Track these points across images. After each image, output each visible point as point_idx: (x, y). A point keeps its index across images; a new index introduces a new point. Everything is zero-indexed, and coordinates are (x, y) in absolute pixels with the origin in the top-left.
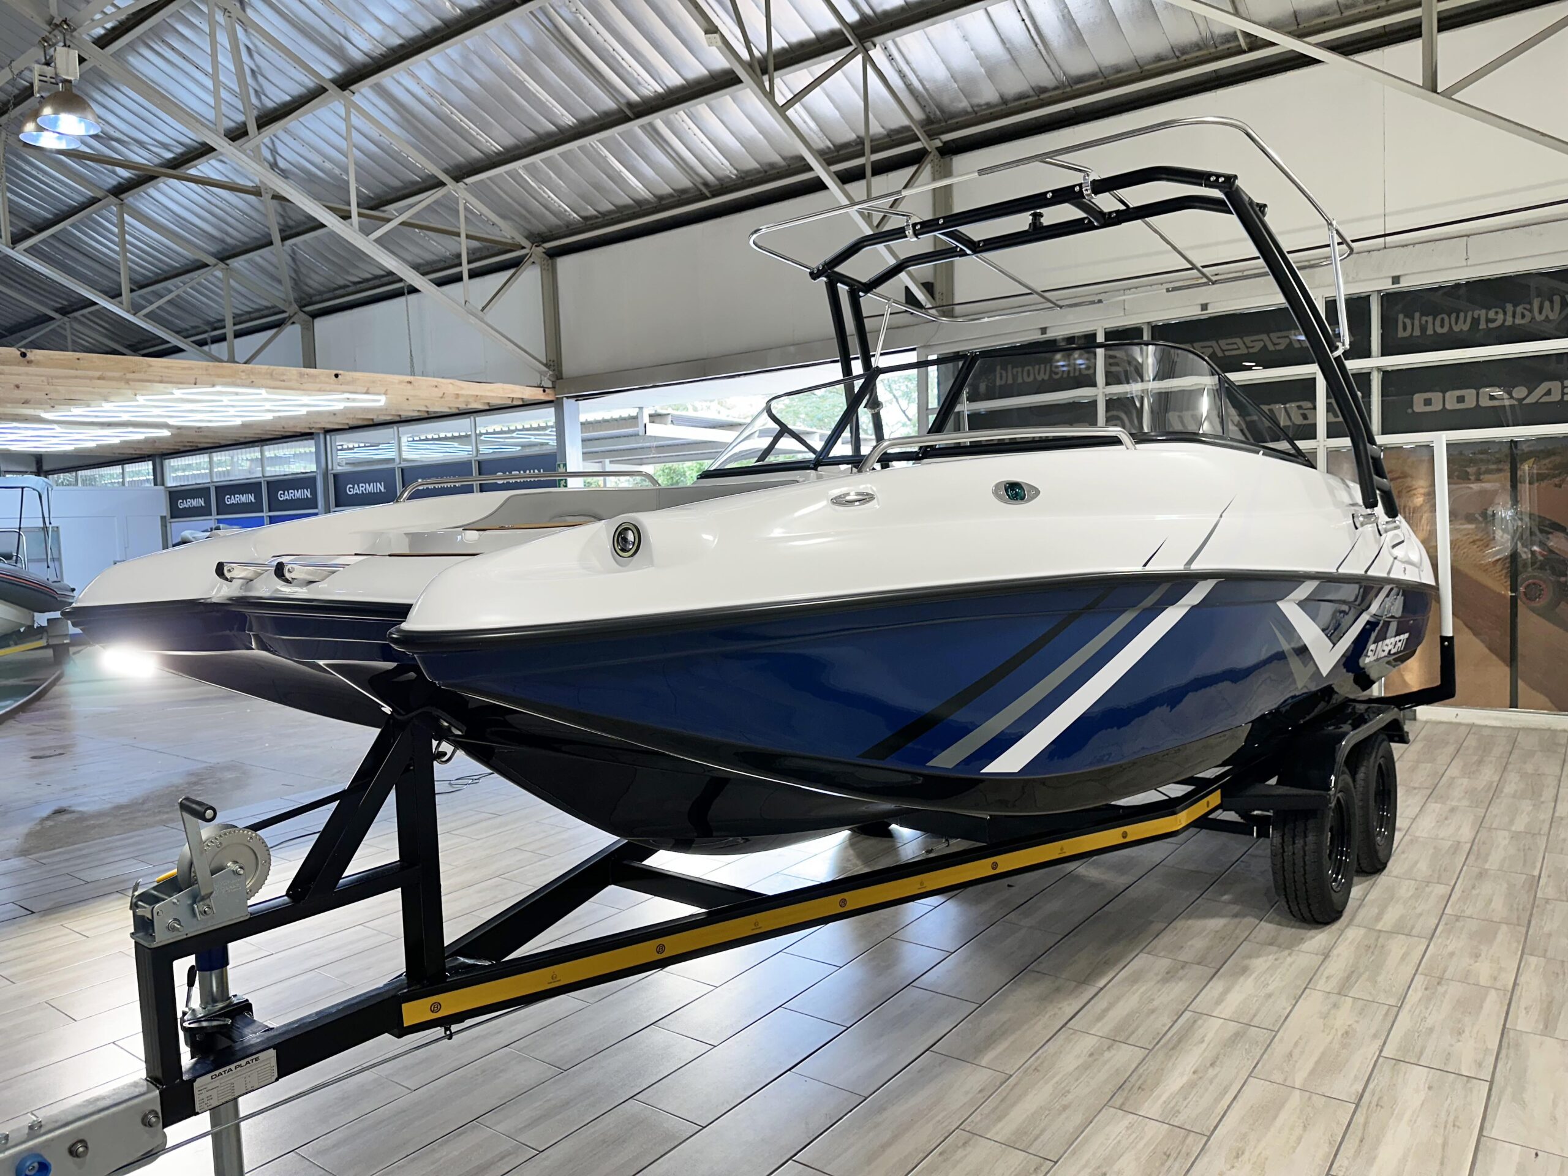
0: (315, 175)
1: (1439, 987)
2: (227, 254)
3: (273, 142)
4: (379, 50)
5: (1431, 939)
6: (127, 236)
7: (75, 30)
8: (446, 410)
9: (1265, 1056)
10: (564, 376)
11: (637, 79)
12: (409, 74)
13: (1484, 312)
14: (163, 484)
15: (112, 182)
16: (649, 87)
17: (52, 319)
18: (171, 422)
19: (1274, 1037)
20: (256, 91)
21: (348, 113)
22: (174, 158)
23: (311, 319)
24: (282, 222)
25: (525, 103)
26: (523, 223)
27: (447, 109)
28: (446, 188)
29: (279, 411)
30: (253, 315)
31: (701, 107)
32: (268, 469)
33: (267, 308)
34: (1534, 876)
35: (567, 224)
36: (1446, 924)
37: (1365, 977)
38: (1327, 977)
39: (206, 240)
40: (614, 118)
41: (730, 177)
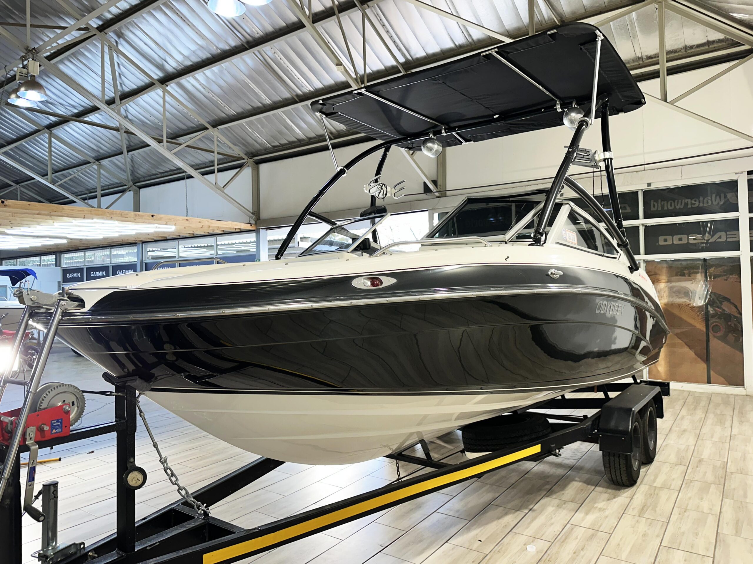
0: (145, 123)
1: (685, 513)
2: (101, 157)
3: (127, 107)
4: (180, 67)
5: (680, 491)
6: (52, 148)
7: (38, 53)
8: (202, 233)
9: (607, 546)
10: (261, 219)
11: (301, 84)
12: (194, 78)
13: (689, 200)
14: (60, 266)
15: (47, 122)
16: (307, 88)
17: (11, 186)
18: (69, 236)
19: (611, 536)
20: (120, 84)
21: (164, 95)
22: (78, 113)
23: (138, 189)
24: (128, 144)
26: (244, 148)
27: (211, 95)
28: (208, 130)
29: (121, 232)
30: (110, 187)
32: (113, 260)
33: (117, 183)
34: (725, 462)
35: (266, 149)
36: (686, 484)
37: (650, 508)
38: (633, 508)
39: (90, 151)
40: (290, 101)
41: (343, 130)
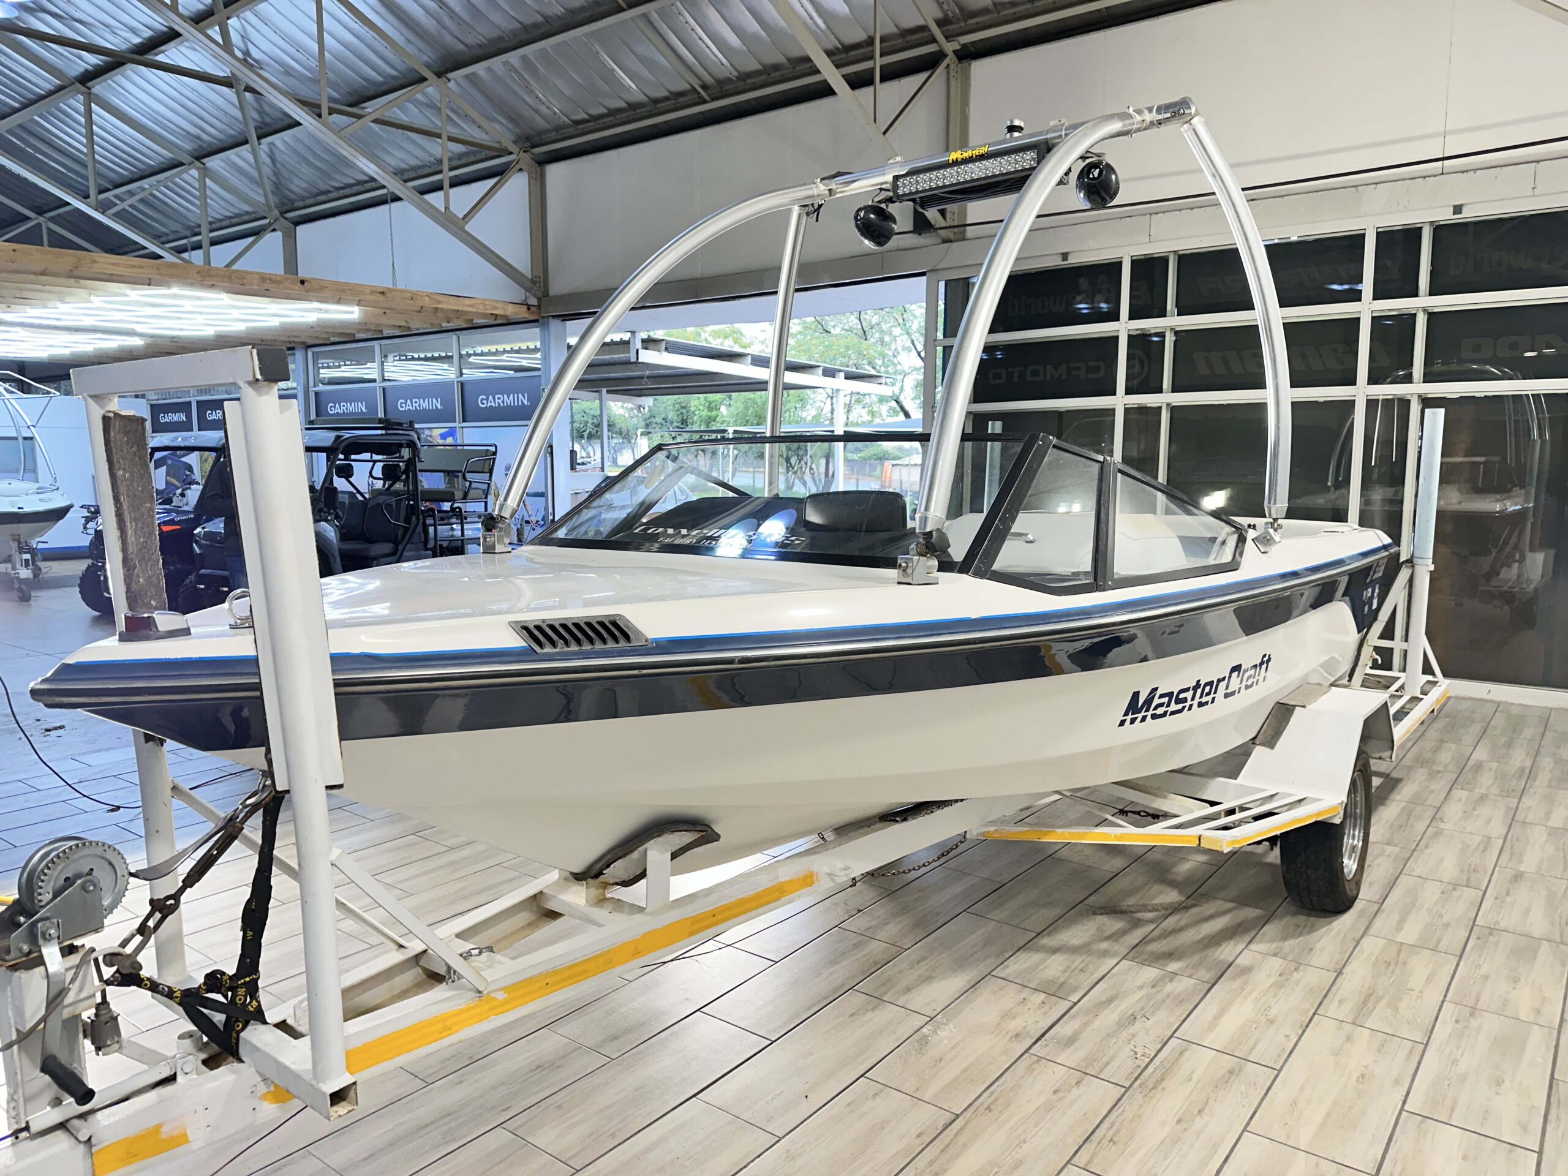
0: (289, 66)
1: (1472, 1020)
2: (204, 151)
3: (243, 27)
5: (1461, 956)
6: (96, 128)
10: (552, 293)
15: (79, 68)
17: (28, 218)
18: (140, 329)
19: (1277, 1076)
22: (142, 44)
23: (293, 226)
24: (257, 117)
28: (427, 84)
29: (252, 321)
30: (234, 221)
33: (247, 213)
35: (557, 128)
36: (1478, 938)
37: (1384, 1002)
38: (1340, 1001)
39: (183, 138)
40: (605, 8)
41: (729, 80)
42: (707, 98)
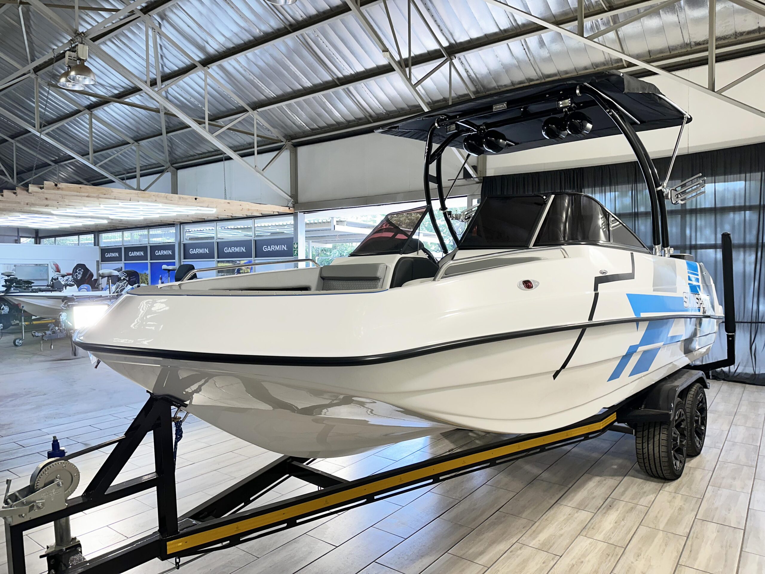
0: (185, 104)
2: (139, 138)
3: (168, 89)
4: (222, 49)
6: (93, 130)
7: (87, 36)
8: (240, 215)
10: (299, 202)
11: (343, 68)
12: (236, 61)
14: (98, 245)
15: (88, 103)
16: (348, 72)
17: (50, 165)
18: (112, 217)
19: (649, 509)
20: (162, 65)
21: (206, 77)
22: (119, 94)
23: (176, 170)
24: (167, 125)
25: (290, 77)
26: (283, 130)
27: (252, 77)
28: (248, 113)
29: (163, 214)
30: (148, 167)
31: (372, 82)
32: (151, 239)
33: (155, 164)
35: (304, 132)
39: (128, 131)
40: (330, 85)
41: (383, 114)
42: (372, 121)
